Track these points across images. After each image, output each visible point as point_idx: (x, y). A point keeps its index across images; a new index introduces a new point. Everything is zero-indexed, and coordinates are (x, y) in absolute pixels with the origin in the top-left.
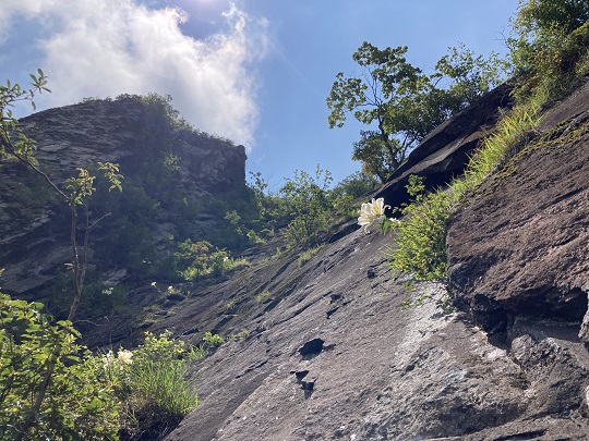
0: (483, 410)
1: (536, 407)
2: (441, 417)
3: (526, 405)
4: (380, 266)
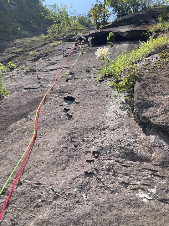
0: (139, 156)
1: (155, 162)
2: (125, 153)
3: (152, 160)
4: (92, 69)
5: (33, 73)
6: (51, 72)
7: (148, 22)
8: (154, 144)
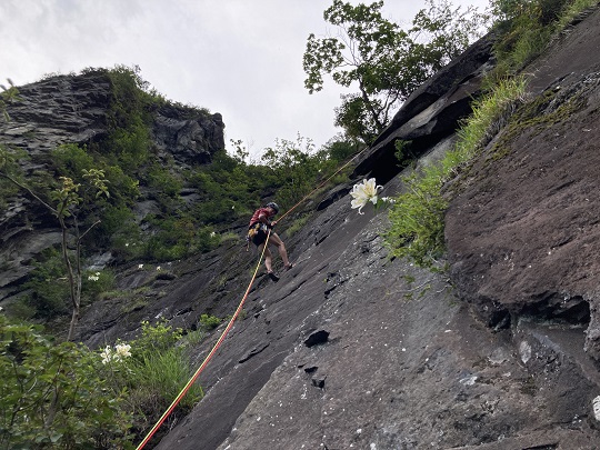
0: (497, 418)
1: (546, 416)
2: (457, 426)
3: (537, 415)
4: (374, 242)
5: (256, 317)
6: (294, 294)
7: (473, 76)
8: (532, 363)
